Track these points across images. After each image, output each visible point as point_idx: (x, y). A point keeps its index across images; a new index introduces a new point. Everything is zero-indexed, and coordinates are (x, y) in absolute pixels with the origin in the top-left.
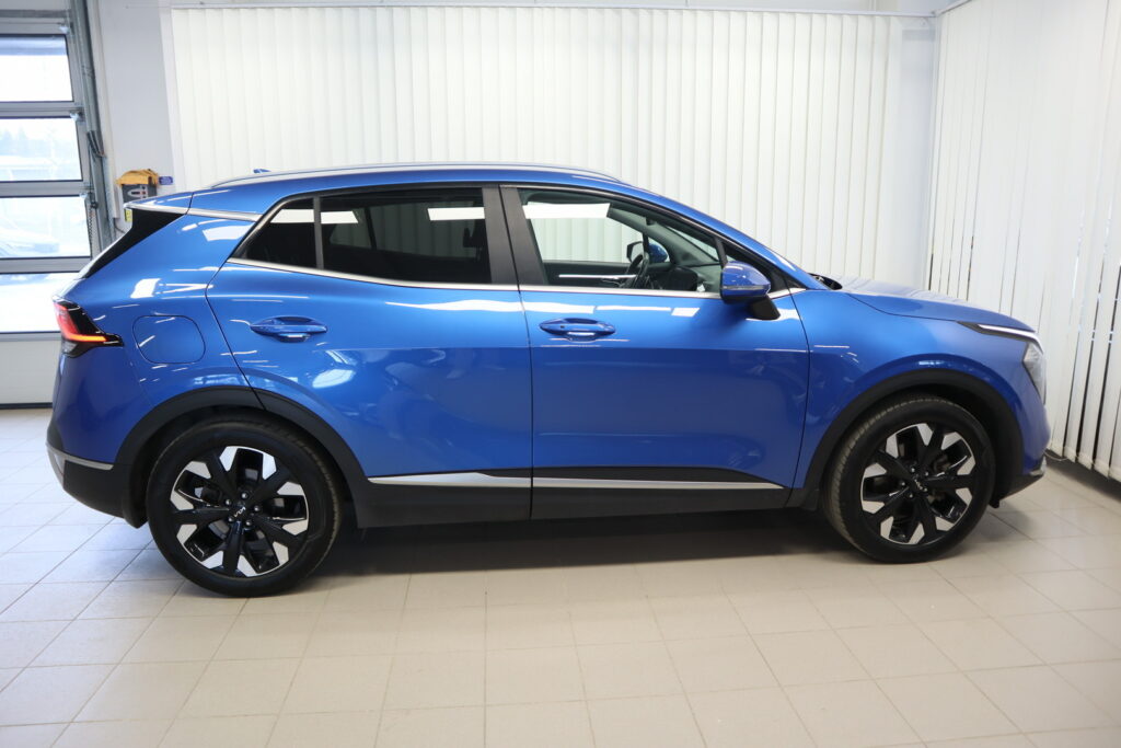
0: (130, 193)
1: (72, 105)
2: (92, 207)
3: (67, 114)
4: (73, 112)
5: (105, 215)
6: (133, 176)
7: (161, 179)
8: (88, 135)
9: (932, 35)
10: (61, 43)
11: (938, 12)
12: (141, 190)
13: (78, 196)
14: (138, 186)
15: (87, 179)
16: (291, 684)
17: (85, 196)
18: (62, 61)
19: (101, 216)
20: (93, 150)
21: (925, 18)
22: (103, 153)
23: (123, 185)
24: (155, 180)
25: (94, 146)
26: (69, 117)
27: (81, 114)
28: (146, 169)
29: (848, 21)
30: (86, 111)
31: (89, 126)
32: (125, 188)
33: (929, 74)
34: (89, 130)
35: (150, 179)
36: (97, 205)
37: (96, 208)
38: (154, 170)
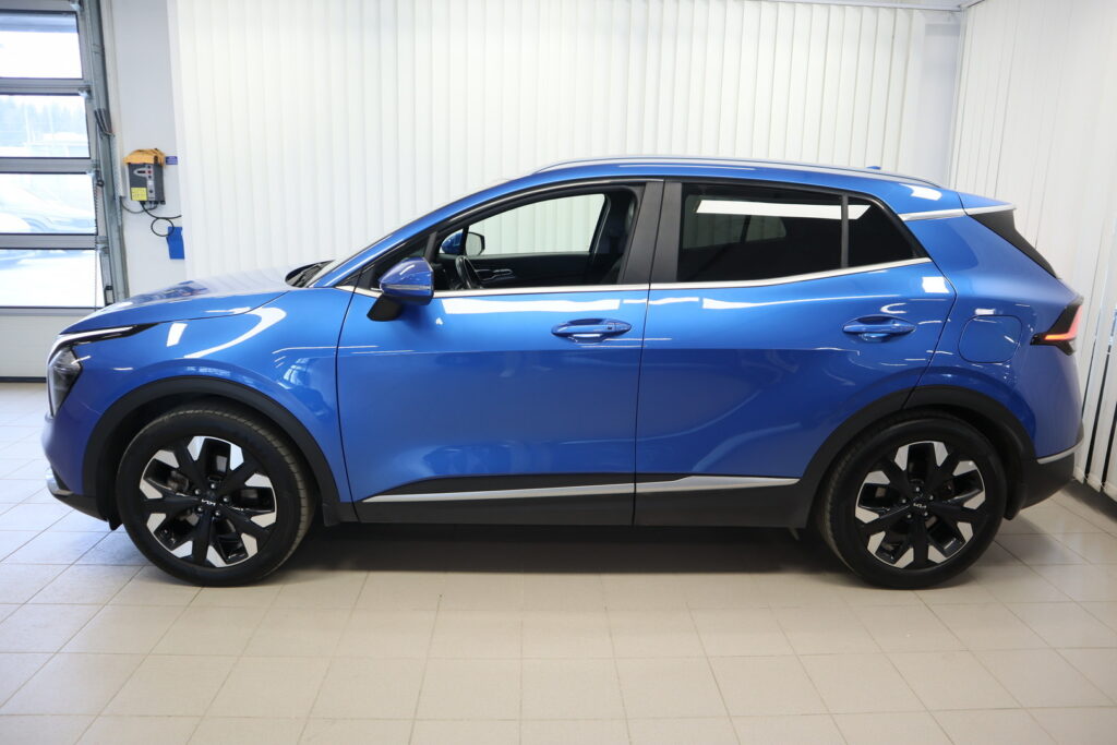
0: (135, 172)
1: (82, 83)
2: (98, 185)
3: (75, 91)
4: (81, 89)
5: (111, 194)
6: (140, 155)
7: (167, 158)
8: (95, 113)
9: (957, 30)
10: (72, 20)
11: (964, 6)
12: (146, 169)
13: (84, 173)
14: (144, 165)
15: (93, 158)
16: (223, 685)
17: (93, 174)
18: (72, 39)
19: (108, 194)
20: (100, 127)
21: (951, 11)
22: (111, 131)
23: (129, 164)
24: (161, 160)
25: (102, 124)
26: (77, 94)
27: (89, 92)
28: (153, 148)
29: (868, 12)
30: (96, 89)
31: (99, 104)
32: (132, 166)
33: (952, 70)
34: (96, 108)
35: (156, 158)
36: (103, 182)
37: (102, 186)
38: (162, 150)
